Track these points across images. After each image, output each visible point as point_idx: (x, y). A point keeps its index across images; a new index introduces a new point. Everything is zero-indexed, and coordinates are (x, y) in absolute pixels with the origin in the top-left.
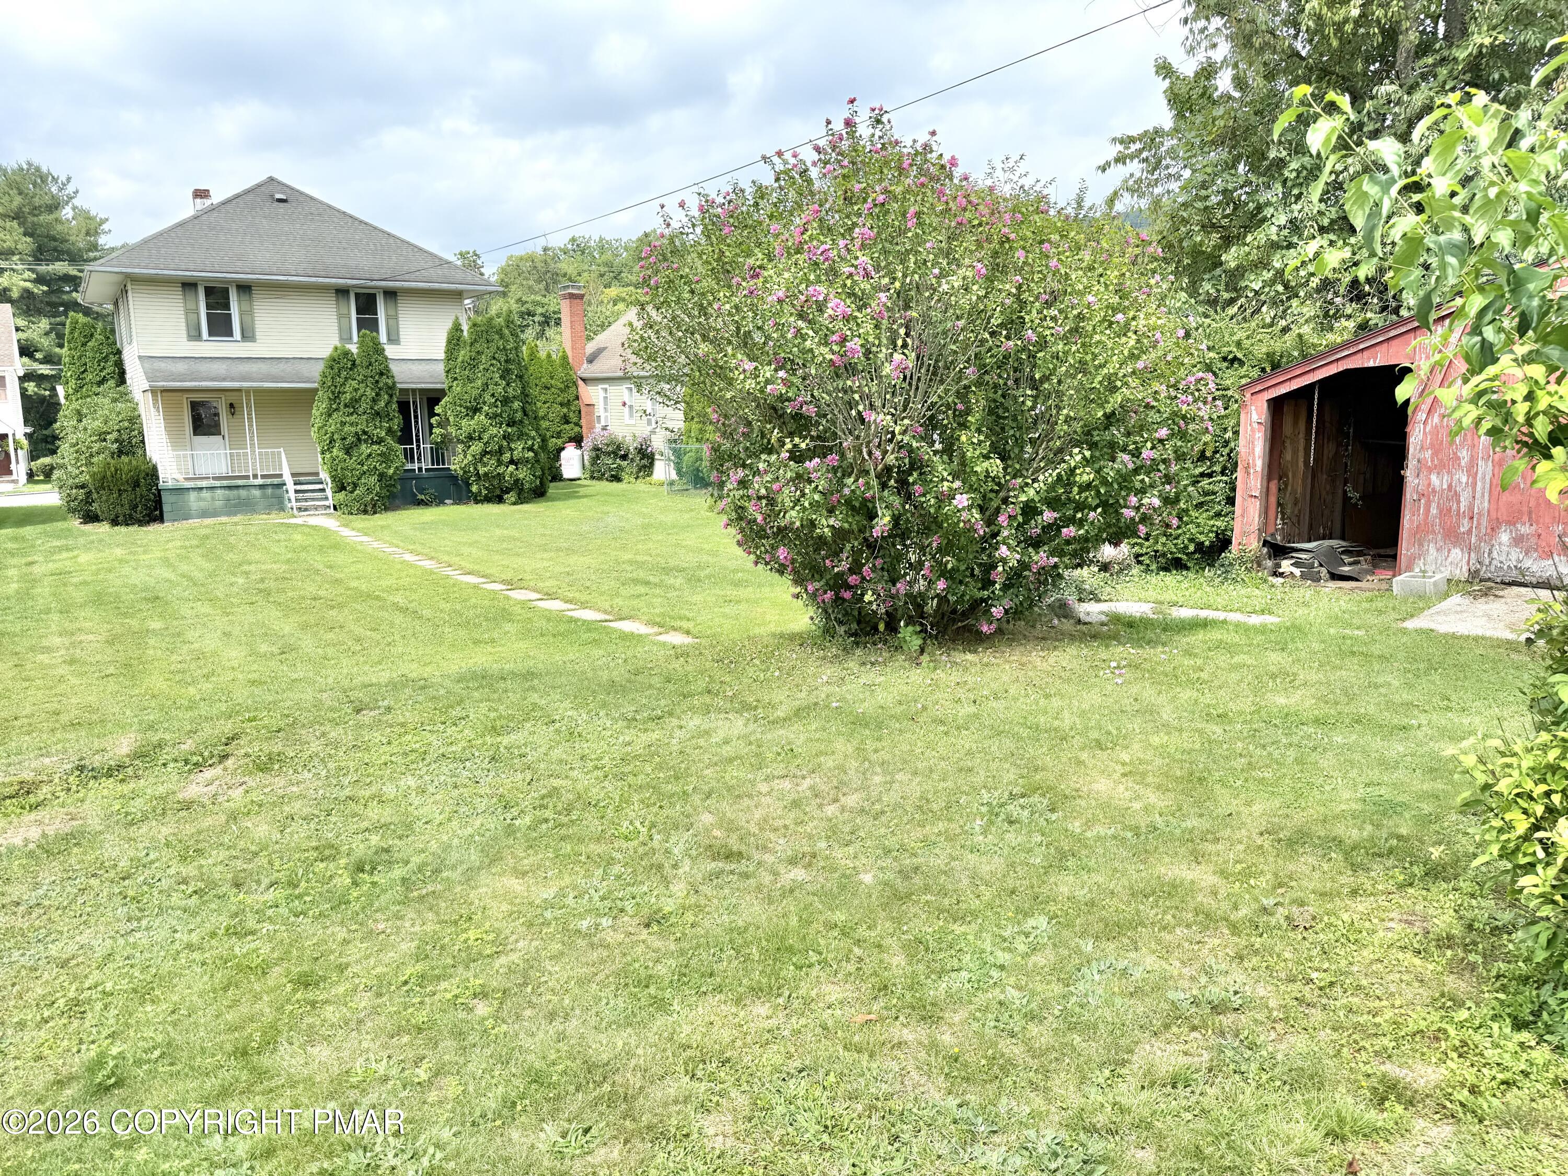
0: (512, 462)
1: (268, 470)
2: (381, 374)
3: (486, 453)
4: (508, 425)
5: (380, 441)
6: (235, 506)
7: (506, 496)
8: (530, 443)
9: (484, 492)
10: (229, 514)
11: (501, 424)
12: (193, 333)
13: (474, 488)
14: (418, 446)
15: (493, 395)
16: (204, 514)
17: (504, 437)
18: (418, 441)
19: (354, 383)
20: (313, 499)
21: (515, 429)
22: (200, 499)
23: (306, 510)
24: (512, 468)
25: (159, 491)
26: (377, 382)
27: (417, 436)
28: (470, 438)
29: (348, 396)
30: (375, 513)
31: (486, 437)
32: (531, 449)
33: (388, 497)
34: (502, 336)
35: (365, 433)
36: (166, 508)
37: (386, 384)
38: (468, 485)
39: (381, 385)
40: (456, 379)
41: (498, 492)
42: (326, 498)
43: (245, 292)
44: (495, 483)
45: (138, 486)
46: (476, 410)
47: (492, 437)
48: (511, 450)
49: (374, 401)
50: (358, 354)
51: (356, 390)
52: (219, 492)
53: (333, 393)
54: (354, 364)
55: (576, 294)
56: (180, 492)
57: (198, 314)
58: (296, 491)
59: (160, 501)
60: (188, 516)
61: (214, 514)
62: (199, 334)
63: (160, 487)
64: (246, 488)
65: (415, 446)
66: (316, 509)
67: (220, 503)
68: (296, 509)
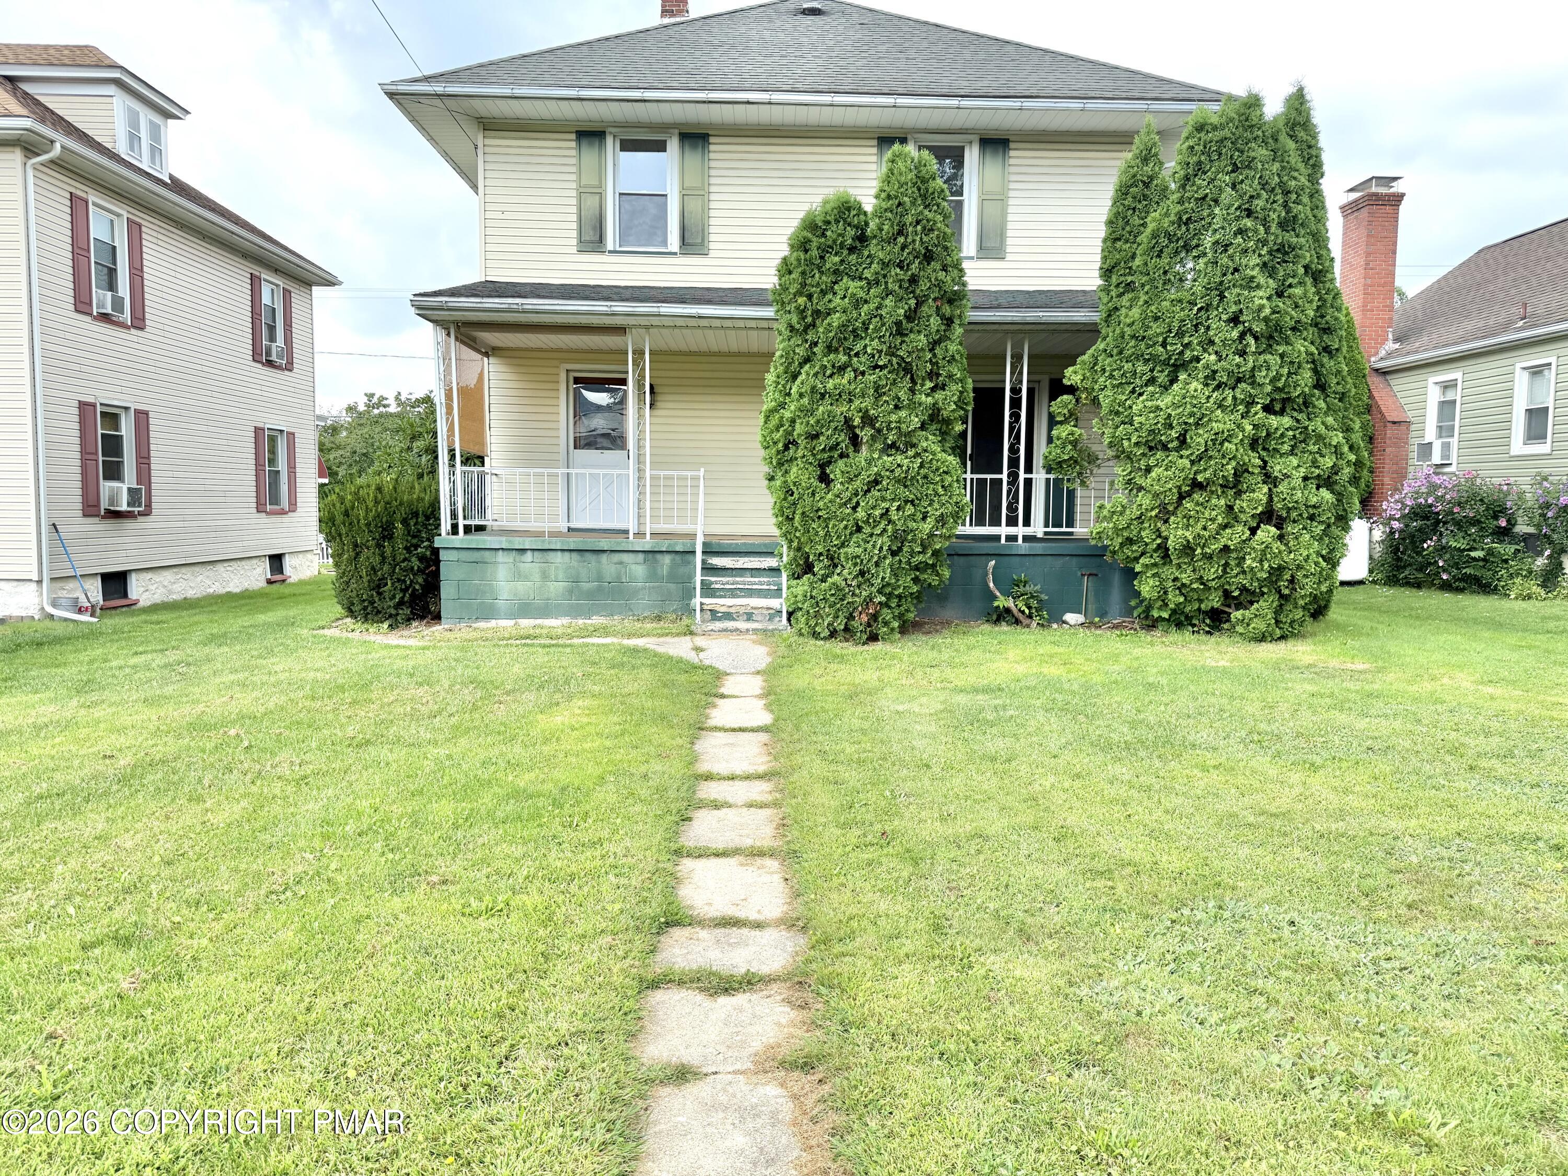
0: (1268, 516)
1: (669, 519)
2: (928, 257)
3: (1197, 486)
4: (1268, 409)
5: (906, 443)
6: (590, 595)
7: (1237, 615)
8: (1328, 462)
9: (1174, 598)
10: (575, 612)
11: (1250, 404)
12: (589, 235)
13: (1147, 588)
14: (1014, 476)
15: (1235, 320)
16: (524, 609)
17: (1254, 444)
18: (1014, 463)
19: (854, 287)
20: (750, 593)
21: (1286, 421)
22: (518, 576)
23: (728, 616)
24: (1267, 532)
25: (436, 552)
26: (914, 280)
27: (1014, 450)
28: (1154, 445)
29: (836, 319)
30: (873, 638)
31: (1199, 439)
32: (1326, 482)
33: (918, 597)
34: (1277, 154)
35: (868, 420)
36: (447, 590)
37: (939, 284)
38: (1130, 575)
39: (924, 285)
40: (1129, 287)
41: (1215, 601)
42: (778, 593)
43: (694, 147)
44: (1211, 572)
45: (390, 537)
46: (1177, 367)
47: (1220, 440)
48: (1269, 479)
49: (900, 331)
50: (879, 213)
51: (858, 303)
52: (558, 558)
53: (802, 312)
54: (862, 238)
55: (1386, 195)
56: (476, 555)
57: (601, 196)
58: (709, 569)
59: (437, 573)
60: (488, 613)
61: (545, 611)
62: (601, 239)
63: (438, 543)
64: (616, 557)
65: (1004, 476)
66: (749, 617)
67: (556, 588)
68: (702, 610)
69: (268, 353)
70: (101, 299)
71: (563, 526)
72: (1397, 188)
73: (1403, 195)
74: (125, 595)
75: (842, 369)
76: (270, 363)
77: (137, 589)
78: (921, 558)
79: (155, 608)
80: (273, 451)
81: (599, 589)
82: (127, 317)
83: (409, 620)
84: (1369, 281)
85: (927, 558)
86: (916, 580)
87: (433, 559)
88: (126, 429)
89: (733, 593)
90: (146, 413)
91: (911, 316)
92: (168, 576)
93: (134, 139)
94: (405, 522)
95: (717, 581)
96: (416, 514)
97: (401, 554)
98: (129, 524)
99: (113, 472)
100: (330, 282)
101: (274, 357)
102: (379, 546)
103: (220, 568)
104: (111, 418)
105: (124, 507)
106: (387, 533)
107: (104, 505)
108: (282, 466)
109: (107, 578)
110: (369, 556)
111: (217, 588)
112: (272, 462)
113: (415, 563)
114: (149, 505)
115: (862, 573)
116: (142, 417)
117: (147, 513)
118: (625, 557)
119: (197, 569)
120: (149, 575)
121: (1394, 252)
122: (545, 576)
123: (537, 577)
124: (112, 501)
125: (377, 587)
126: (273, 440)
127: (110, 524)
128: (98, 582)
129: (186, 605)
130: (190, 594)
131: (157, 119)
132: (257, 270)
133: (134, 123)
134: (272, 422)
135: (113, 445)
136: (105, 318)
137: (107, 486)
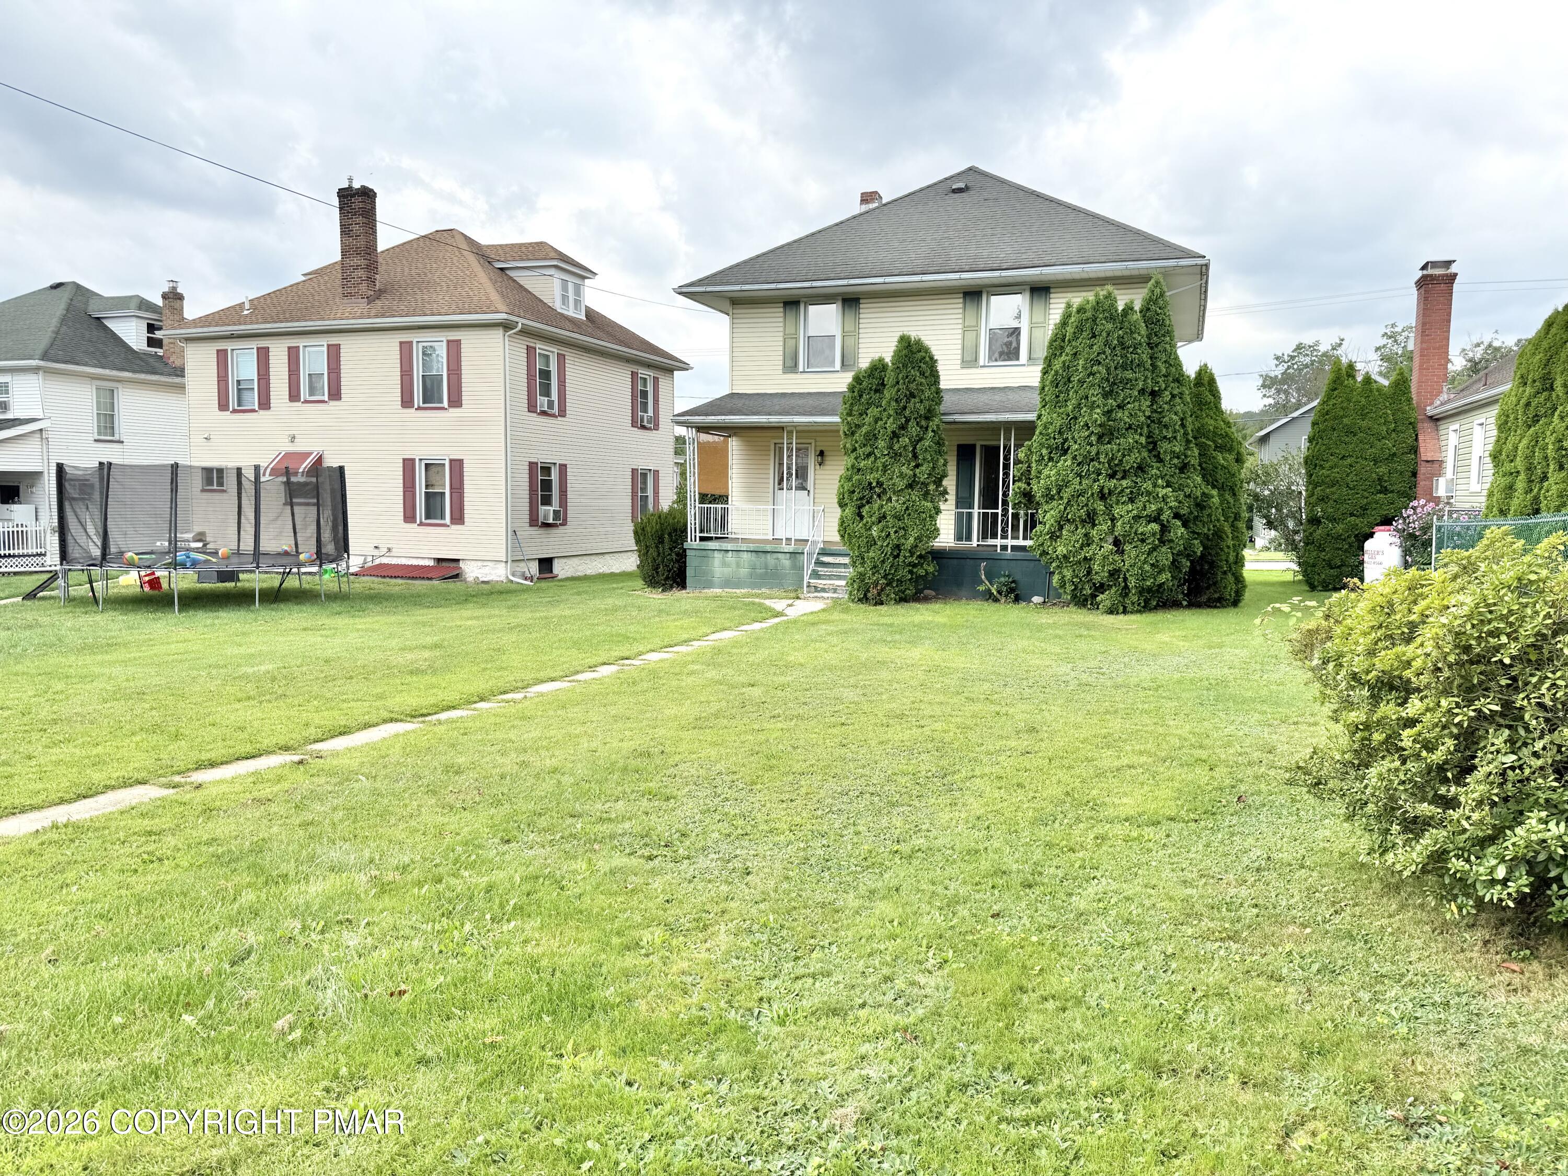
6: (761, 576)
7: (1099, 598)
10: (753, 586)
11: (1098, 474)
12: (790, 363)
13: (1056, 581)
14: (1005, 512)
16: (727, 583)
18: (1006, 503)
20: (840, 577)
21: (1126, 483)
23: (824, 590)
25: (685, 550)
26: (903, 408)
27: (1005, 496)
31: (1067, 495)
32: (1154, 519)
36: (689, 572)
39: (908, 412)
41: (1090, 590)
42: (845, 577)
43: (850, 307)
44: (1082, 573)
45: (662, 542)
48: (1112, 518)
52: (745, 556)
54: (882, 384)
55: (1443, 275)
56: (704, 553)
57: (797, 339)
58: (819, 563)
59: (685, 562)
60: (709, 585)
61: (738, 585)
62: (796, 365)
63: (686, 545)
64: (775, 555)
65: (1000, 511)
66: (835, 591)
67: (744, 571)
68: (808, 586)
69: (642, 421)
70: (542, 401)
71: (771, 538)
72: (1454, 269)
73: (1456, 275)
74: (551, 571)
75: (869, 455)
76: (643, 427)
77: (559, 568)
78: (910, 559)
79: (567, 579)
80: (644, 482)
81: (766, 573)
82: (556, 410)
83: (671, 587)
84: (1424, 345)
85: (914, 559)
86: (911, 572)
87: (682, 555)
88: (554, 476)
89: (830, 577)
90: (565, 466)
91: (903, 427)
92: (575, 561)
93: (565, 298)
94: (670, 534)
95: (822, 570)
96: (675, 530)
97: (667, 552)
98: (554, 531)
99: (547, 501)
100: (684, 367)
101: (645, 423)
102: (657, 547)
103: (607, 556)
104: (546, 470)
105: (551, 521)
106: (661, 540)
107: (541, 519)
108: (650, 492)
109: (541, 561)
110: (653, 552)
111: (606, 570)
112: (644, 489)
113: (674, 556)
114: (565, 520)
115: (875, 567)
116: (563, 468)
117: (564, 524)
118: (780, 555)
119: (593, 557)
120: (564, 560)
121: (1449, 321)
122: (738, 565)
123: (734, 566)
124: (546, 517)
125: (656, 569)
126: (644, 476)
127: (542, 531)
128: (536, 563)
129: (586, 578)
130: (589, 572)
131: (578, 281)
132: (634, 368)
133: (565, 288)
134: (642, 464)
135: (547, 485)
136: (544, 413)
137: (541, 509)
